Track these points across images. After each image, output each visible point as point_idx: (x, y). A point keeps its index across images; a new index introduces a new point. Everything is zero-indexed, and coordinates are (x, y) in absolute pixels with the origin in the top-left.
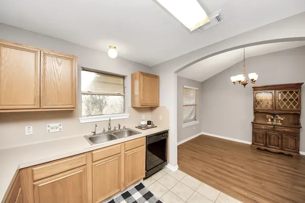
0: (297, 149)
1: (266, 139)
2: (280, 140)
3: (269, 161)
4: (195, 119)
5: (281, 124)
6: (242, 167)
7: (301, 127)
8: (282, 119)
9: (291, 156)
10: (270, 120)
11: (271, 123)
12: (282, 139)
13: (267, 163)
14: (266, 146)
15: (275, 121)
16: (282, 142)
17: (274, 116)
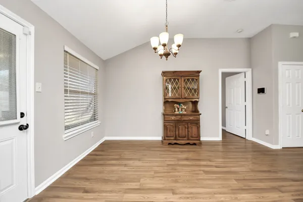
0: (199, 136)
1: (176, 131)
2: (187, 130)
4: (94, 118)
5: (185, 113)
7: (201, 114)
8: (185, 107)
9: (195, 144)
10: (177, 109)
11: (178, 113)
12: (188, 128)
14: (176, 139)
15: (180, 109)
16: (188, 131)
17: (179, 105)
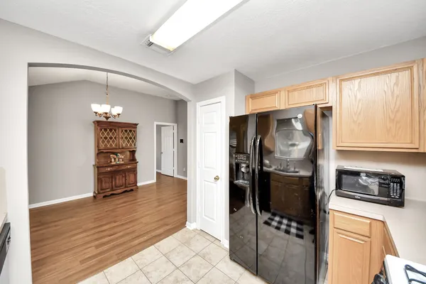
0: (136, 182)
1: (112, 182)
3: (125, 202)
5: (123, 162)
6: (115, 222)
7: (138, 162)
8: (123, 157)
9: (132, 190)
10: (113, 160)
11: (114, 163)
12: (125, 177)
13: (125, 204)
14: (112, 190)
15: (117, 160)
16: (125, 180)
17: (116, 155)
